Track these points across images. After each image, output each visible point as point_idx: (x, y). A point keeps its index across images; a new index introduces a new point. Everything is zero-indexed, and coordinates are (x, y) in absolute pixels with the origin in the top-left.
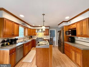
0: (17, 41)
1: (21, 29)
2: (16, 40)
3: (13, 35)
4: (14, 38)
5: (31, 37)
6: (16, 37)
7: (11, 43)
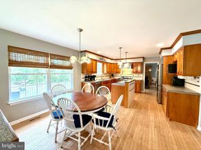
0: (96, 78)
1: (99, 65)
2: (95, 76)
3: (92, 72)
4: (93, 75)
5: (113, 75)
6: (95, 74)
7: (91, 80)
